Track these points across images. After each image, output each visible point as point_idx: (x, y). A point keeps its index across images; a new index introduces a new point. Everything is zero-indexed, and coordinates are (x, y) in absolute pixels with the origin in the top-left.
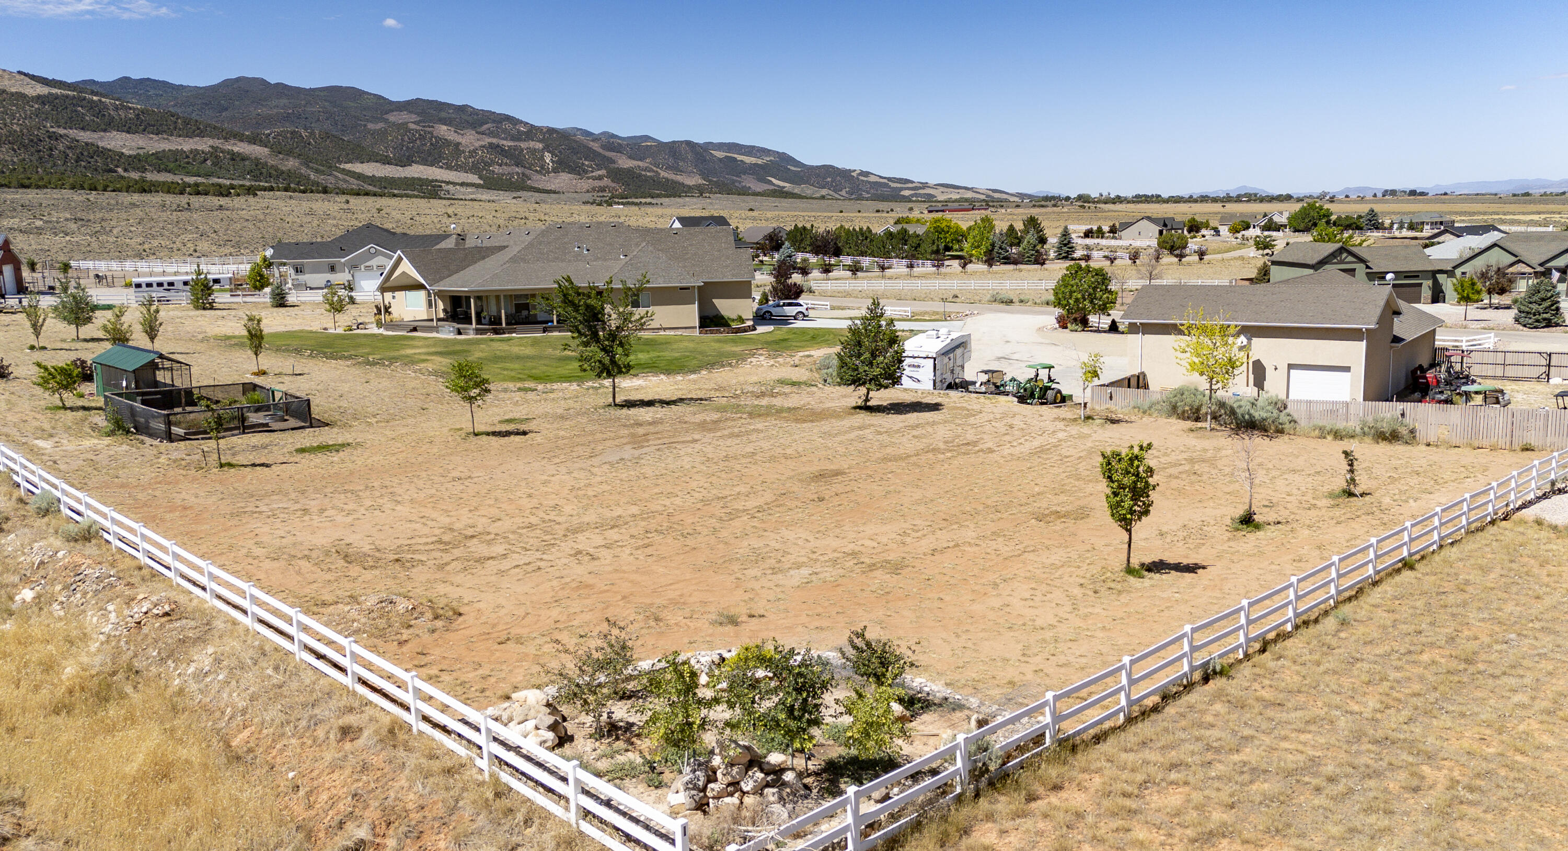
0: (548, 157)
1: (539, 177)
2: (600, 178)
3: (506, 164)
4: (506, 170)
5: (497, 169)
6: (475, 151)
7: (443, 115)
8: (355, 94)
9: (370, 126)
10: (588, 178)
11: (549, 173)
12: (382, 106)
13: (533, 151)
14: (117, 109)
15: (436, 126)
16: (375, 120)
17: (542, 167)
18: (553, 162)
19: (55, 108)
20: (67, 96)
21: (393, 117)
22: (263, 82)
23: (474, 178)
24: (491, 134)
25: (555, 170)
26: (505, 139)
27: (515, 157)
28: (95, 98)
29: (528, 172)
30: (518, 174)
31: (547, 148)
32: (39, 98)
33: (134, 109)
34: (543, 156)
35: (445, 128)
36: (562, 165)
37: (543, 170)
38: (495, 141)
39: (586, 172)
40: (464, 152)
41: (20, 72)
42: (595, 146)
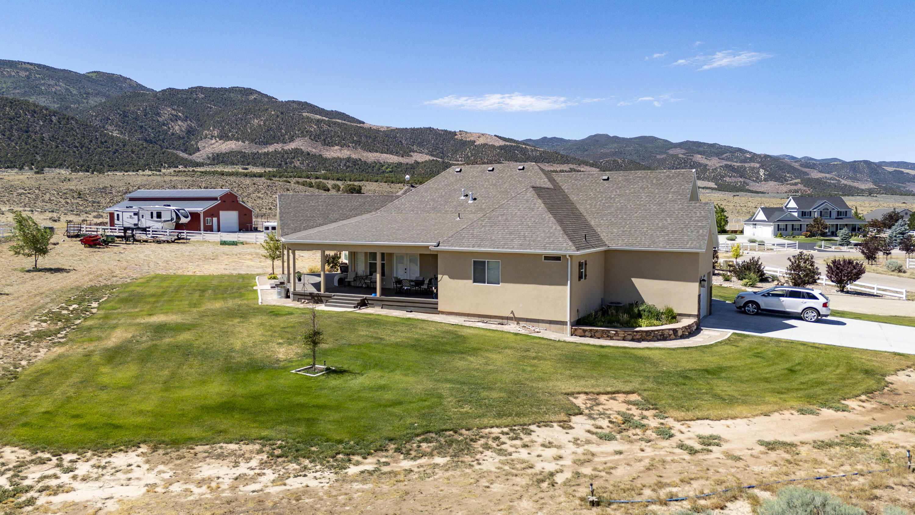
0: (762, 172)
1: (754, 184)
2: (796, 184)
3: (734, 176)
4: (734, 179)
5: (728, 179)
6: (716, 169)
7: (701, 149)
8: (653, 140)
9: (658, 157)
10: (787, 184)
11: (761, 181)
12: (667, 145)
13: (752, 169)
14: (532, 151)
15: (695, 155)
16: (661, 153)
17: (757, 178)
18: (764, 174)
19: (506, 151)
20: (512, 146)
21: (671, 152)
22: (607, 136)
23: (712, 185)
24: (728, 159)
25: (766, 180)
26: (736, 162)
27: (741, 172)
28: (524, 146)
29: (747, 181)
30: (741, 182)
31: (762, 167)
32: (501, 148)
33: (540, 151)
34: (758, 172)
35: (700, 156)
36: (770, 177)
37: (758, 180)
38: (729, 163)
39: (787, 181)
40: (709, 170)
41: (495, 136)
42: (796, 165)
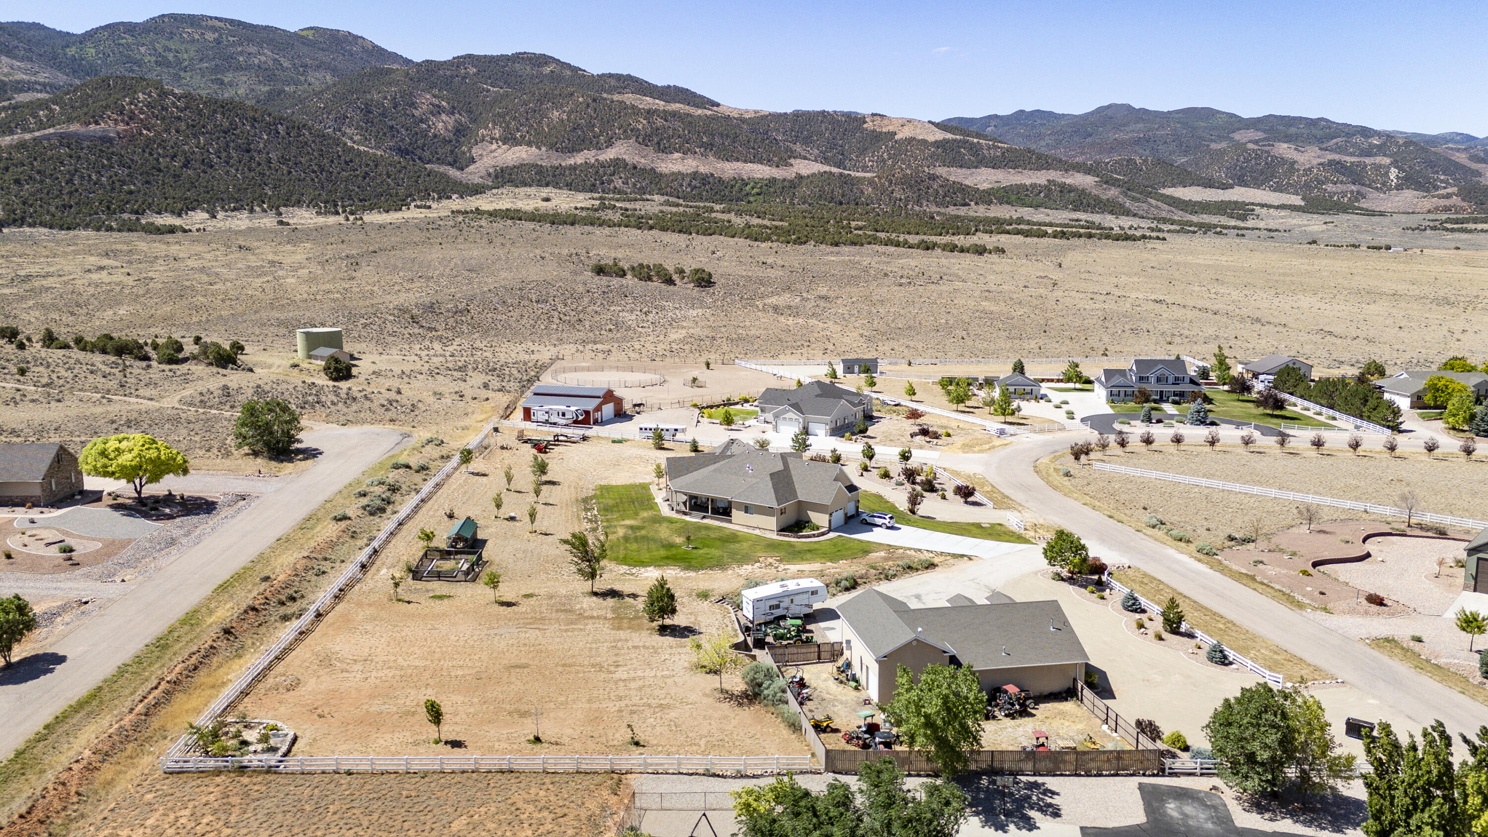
0: (1393, 173)
1: (1376, 194)
2: (1448, 196)
3: (1342, 182)
4: (1340, 188)
5: (1330, 187)
6: (1310, 169)
7: (1293, 130)
8: (1209, 113)
9: (1213, 146)
10: (1433, 197)
11: (1390, 189)
12: (1235, 122)
13: (1377, 167)
14: (989, 148)
15: (1277, 144)
16: (1221, 138)
17: (1384, 184)
18: (1398, 177)
19: (944, 151)
20: (955, 140)
21: (1237, 136)
22: (1129, 107)
23: (1297, 200)
24: (1338, 149)
25: (1399, 188)
26: (1352, 154)
27: (1355, 174)
28: (975, 140)
29: (1365, 189)
30: (1352, 192)
31: (1395, 164)
32: (937, 144)
33: (1002, 148)
34: (1387, 173)
35: (1285, 145)
36: (1409, 181)
37: (1385, 187)
38: (1337, 157)
39: (1436, 188)
40: (1298, 170)
41: (926, 120)
42: (1462, 158)
